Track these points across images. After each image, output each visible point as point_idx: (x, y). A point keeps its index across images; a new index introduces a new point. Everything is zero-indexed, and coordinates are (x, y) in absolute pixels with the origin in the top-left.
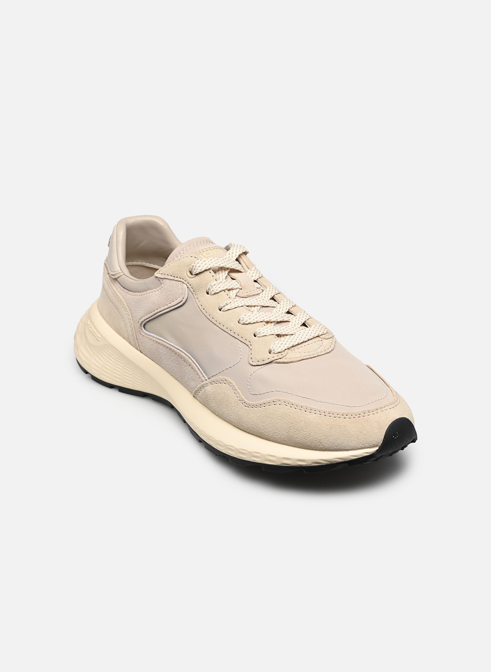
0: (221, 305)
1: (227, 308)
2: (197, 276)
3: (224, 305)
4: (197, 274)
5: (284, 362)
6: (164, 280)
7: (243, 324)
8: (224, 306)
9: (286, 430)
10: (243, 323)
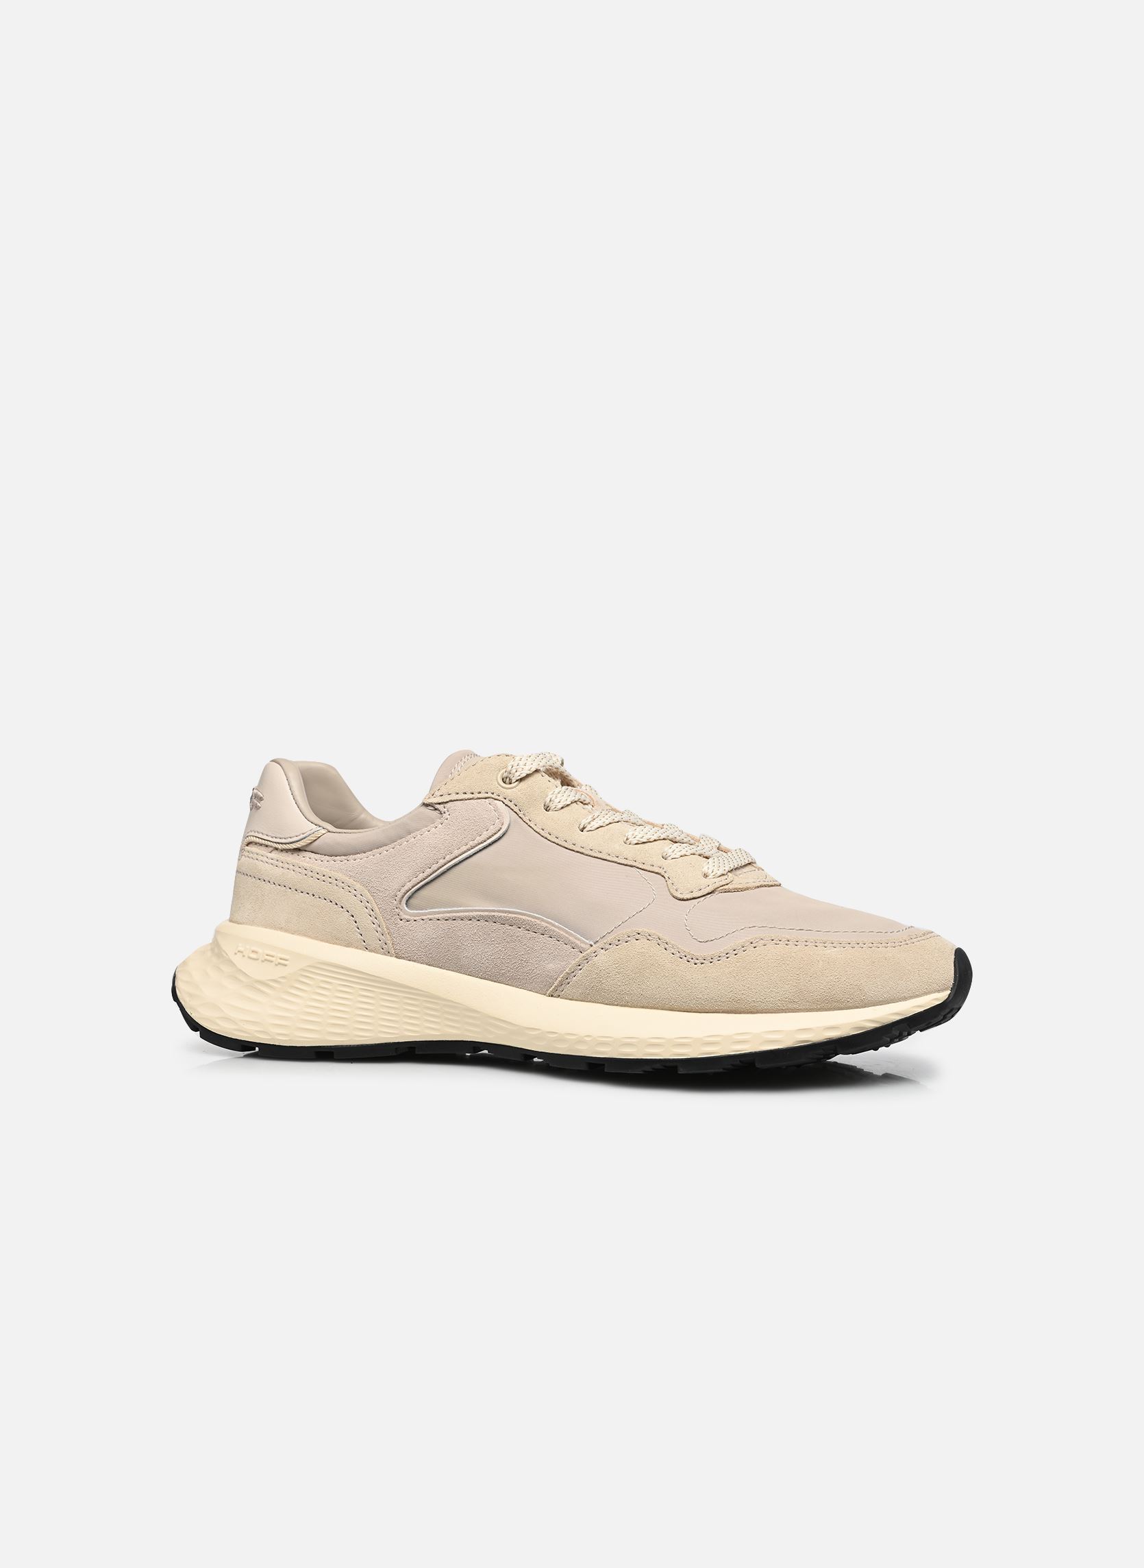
0: (584, 822)
1: (595, 824)
2: (522, 784)
3: (588, 821)
4: (521, 780)
5: (736, 889)
6: (448, 805)
7: (636, 844)
8: (589, 823)
9: (791, 982)
10: (636, 842)
